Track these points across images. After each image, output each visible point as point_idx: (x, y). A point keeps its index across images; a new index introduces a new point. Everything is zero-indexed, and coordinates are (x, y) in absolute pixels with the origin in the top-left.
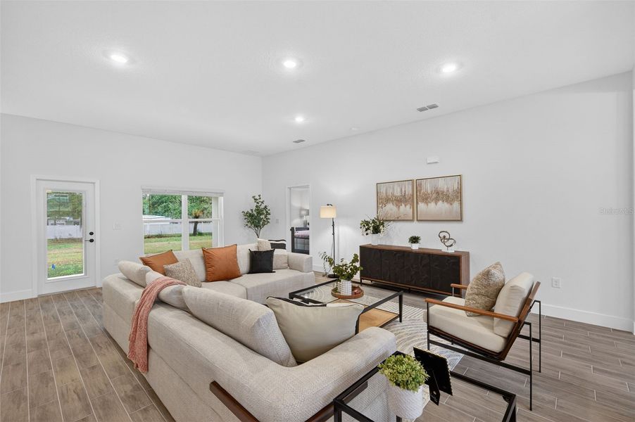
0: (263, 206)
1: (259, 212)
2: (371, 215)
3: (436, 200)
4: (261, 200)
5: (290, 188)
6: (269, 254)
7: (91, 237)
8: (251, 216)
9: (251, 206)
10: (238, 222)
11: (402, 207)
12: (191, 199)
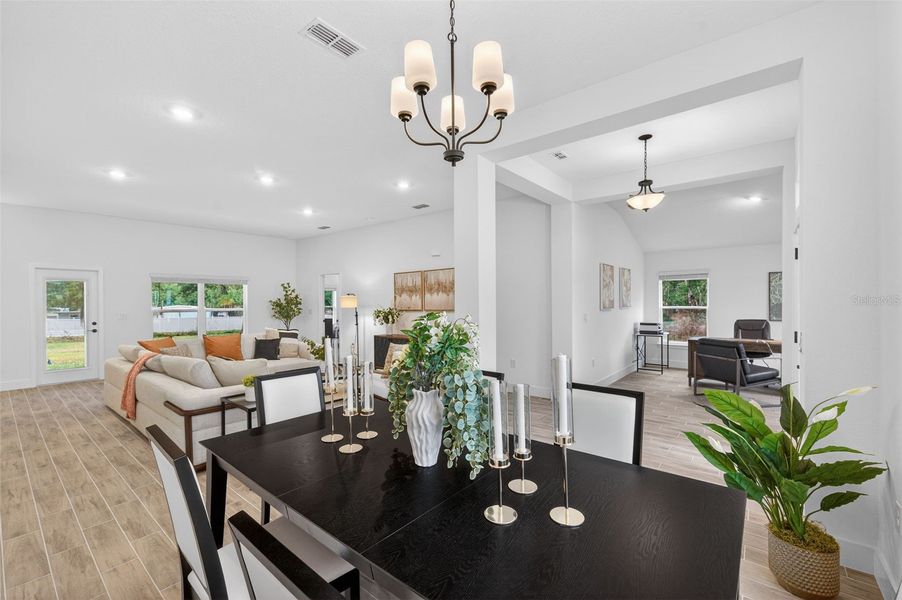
0: (294, 295)
1: (289, 301)
2: (387, 304)
3: (438, 291)
4: (292, 289)
5: (323, 276)
6: (276, 342)
7: (95, 327)
8: (278, 304)
9: (279, 295)
10: (267, 311)
11: (414, 297)
12: (207, 286)
